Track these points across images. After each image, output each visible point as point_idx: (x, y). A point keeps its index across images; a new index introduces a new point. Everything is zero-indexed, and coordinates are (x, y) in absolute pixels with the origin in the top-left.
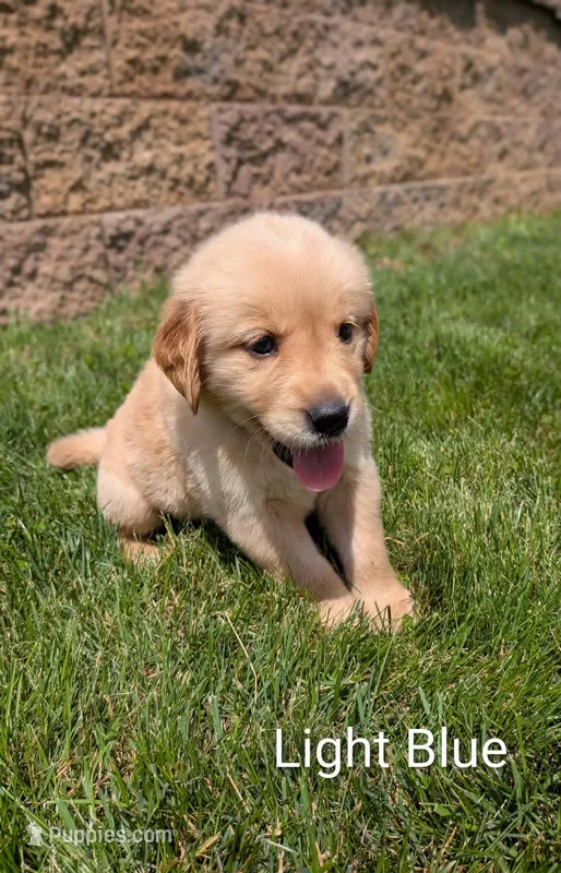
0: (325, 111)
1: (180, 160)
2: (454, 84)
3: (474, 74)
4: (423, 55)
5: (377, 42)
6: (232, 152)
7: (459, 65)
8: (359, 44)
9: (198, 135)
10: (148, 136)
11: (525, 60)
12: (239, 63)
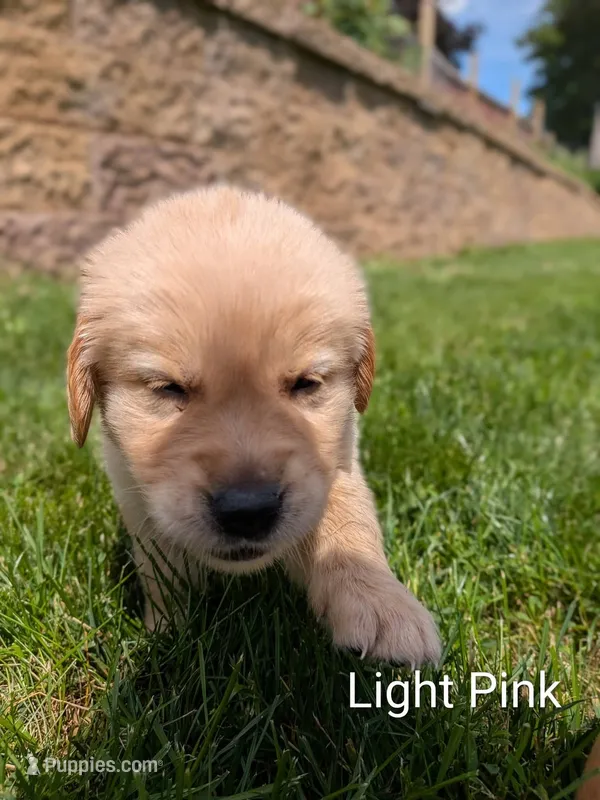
0: (199, 153)
1: (56, 175)
2: (324, 146)
3: (342, 141)
4: (294, 119)
5: (250, 103)
6: (109, 175)
7: (329, 133)
8: (234, 102)
9: (75, 158)
10: (28, 152)
11: (391, 135)
12: (120, 104)
